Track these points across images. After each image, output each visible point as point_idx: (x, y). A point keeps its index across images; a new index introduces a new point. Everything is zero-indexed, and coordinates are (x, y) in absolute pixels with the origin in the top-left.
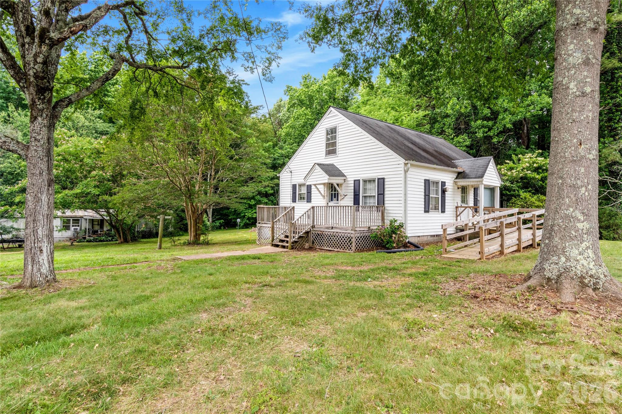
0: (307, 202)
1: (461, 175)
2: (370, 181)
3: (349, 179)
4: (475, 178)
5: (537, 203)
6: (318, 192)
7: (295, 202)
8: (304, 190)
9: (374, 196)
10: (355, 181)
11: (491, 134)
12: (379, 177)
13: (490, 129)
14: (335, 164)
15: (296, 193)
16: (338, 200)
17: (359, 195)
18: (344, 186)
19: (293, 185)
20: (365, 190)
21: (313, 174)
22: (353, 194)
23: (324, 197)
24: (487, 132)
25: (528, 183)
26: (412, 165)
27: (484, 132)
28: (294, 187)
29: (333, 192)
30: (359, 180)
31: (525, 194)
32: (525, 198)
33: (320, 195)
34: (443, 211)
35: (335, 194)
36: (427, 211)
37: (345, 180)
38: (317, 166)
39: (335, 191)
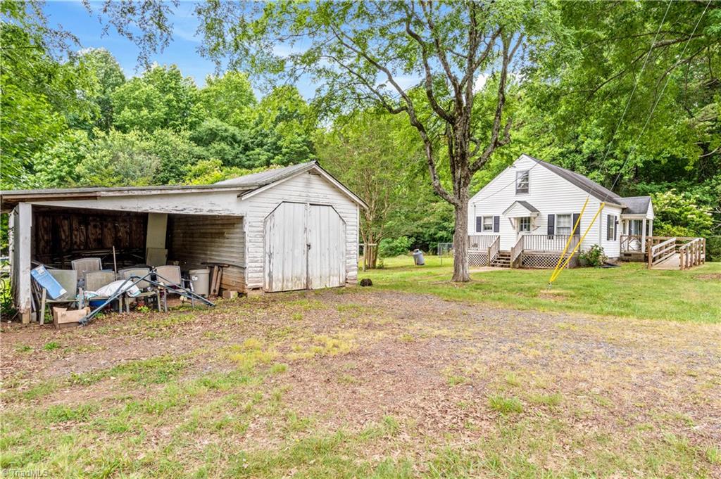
0: (495, 231)
1: (625, 211)
2: (564, 216)
3: (543, 214)
4: (639, 213)
5: (678, 233)
6: (508, 224)
7: (480, 231)
8: (490, 222)
9: (570, 228)
10: (549, 215)
11: (622, 171)
12: (575, 213)
13: (621, 166)
14: (528, 201)
15: (480, 224)
16: (529, 230)
17: (553, 226)
18: (536, 219)
19: (478, 217)
20: (558, 222)
21: (513, 210)
22: (547, 225)
23: (514, 227)
24: (619, 170)
25: (667, 216)
26: (606, 205)
27: (616, 170)
28: (479, 219)
29: (524, 224)
30: (554, 215)
31: (668, 225)
32: (668, 229)
33: (510, 226)
34: (615, 240)
35: (526, 225)
36: (608, 239)
37: (538, 214)
38: (517, 203)
39: (526, 223)
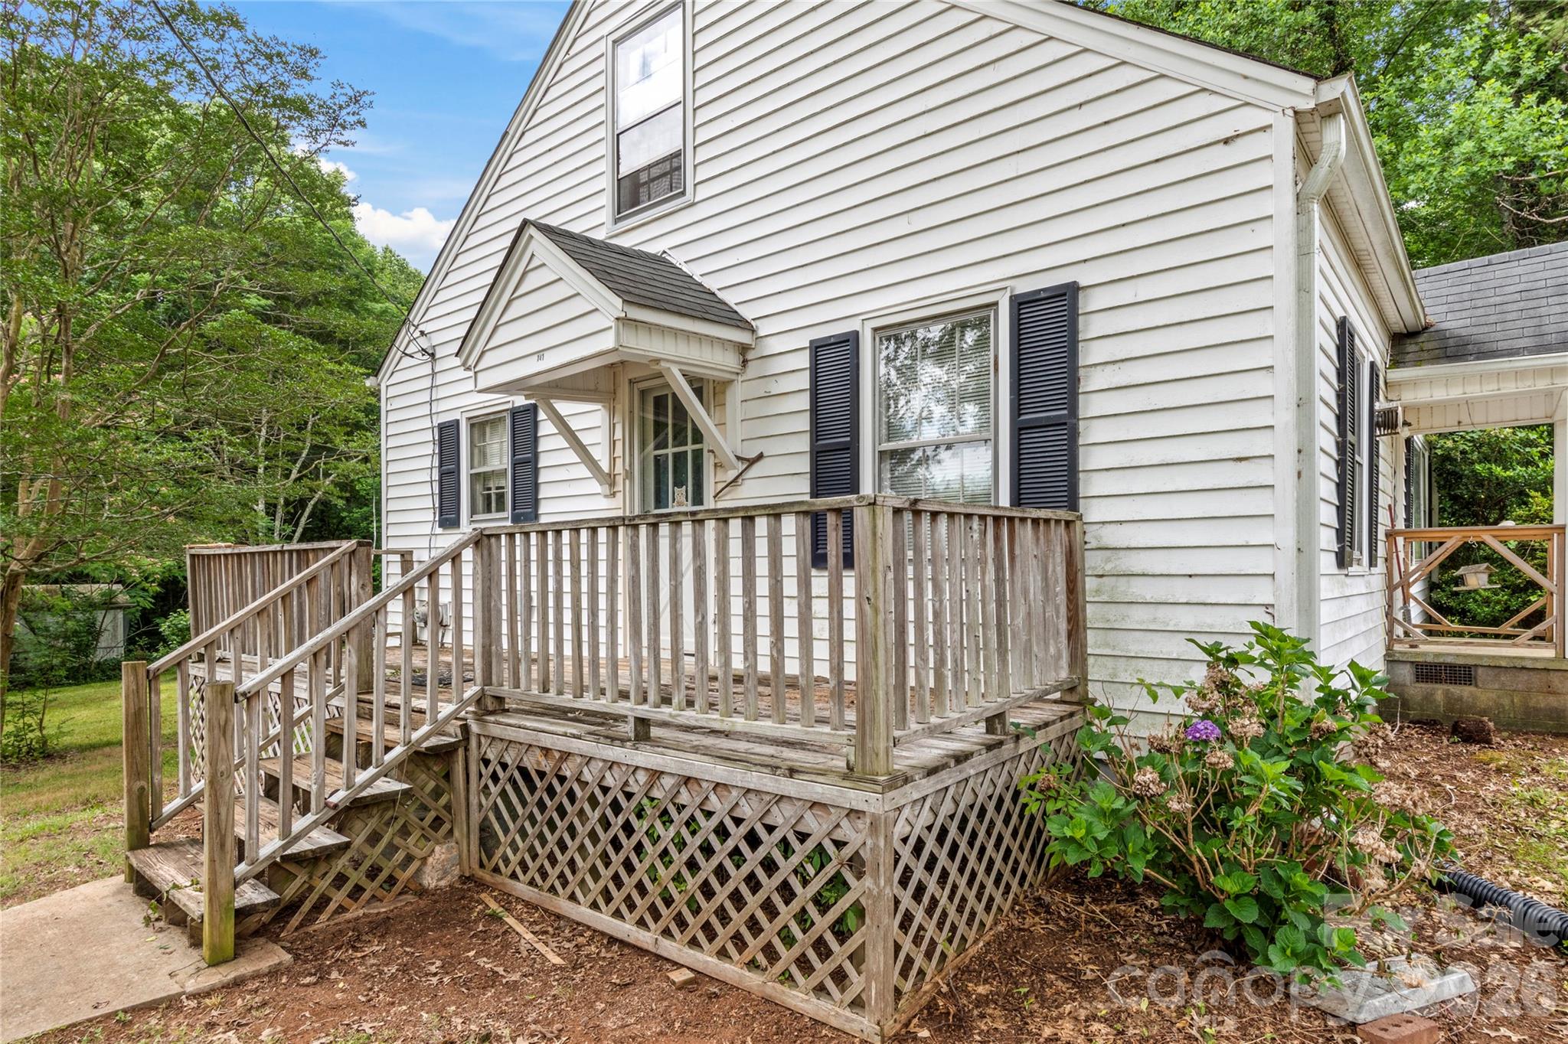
0: (517, 520)
3: (775, 346)
6: (572, 456)
7: (455, 524)
8: (499, 454)
10: (817, 349)
12: (1024, 287)
14: (677, 258)
15: (456, 473)
16: (699, 499)
17: (852, 448)
18: (738, 392)
19: (442, 428)
20: (892, 402)
21: (501, 337)
22: (804, 444)
23: (610, 480)
28: (447, 434)
29: (670, 451)
30: (851, 341)
33: (583, 471)
35: (680, 458)
37: (743, 349)
39: (680, 438)
